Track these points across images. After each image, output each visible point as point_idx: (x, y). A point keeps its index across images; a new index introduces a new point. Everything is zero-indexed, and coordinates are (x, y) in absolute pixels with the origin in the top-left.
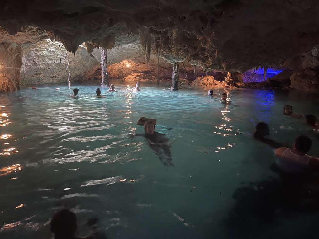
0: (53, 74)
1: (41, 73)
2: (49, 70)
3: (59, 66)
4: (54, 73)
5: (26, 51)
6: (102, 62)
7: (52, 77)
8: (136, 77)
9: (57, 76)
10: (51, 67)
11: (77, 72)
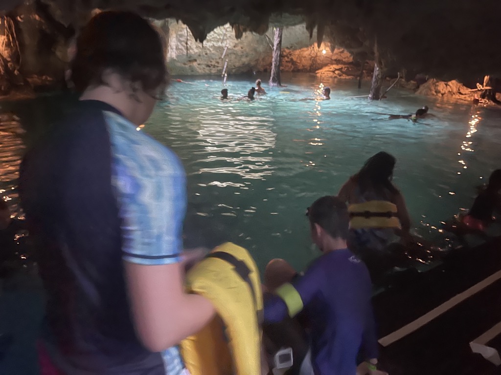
0: (211, 62)
1: (195, 60)
2: (206, 56)
4: (212, 60)
6: (275, 48)
7: (209, 66)
8: (334, 72)
9: (216, 65)
10: (208, 52)
11: (245, 60)
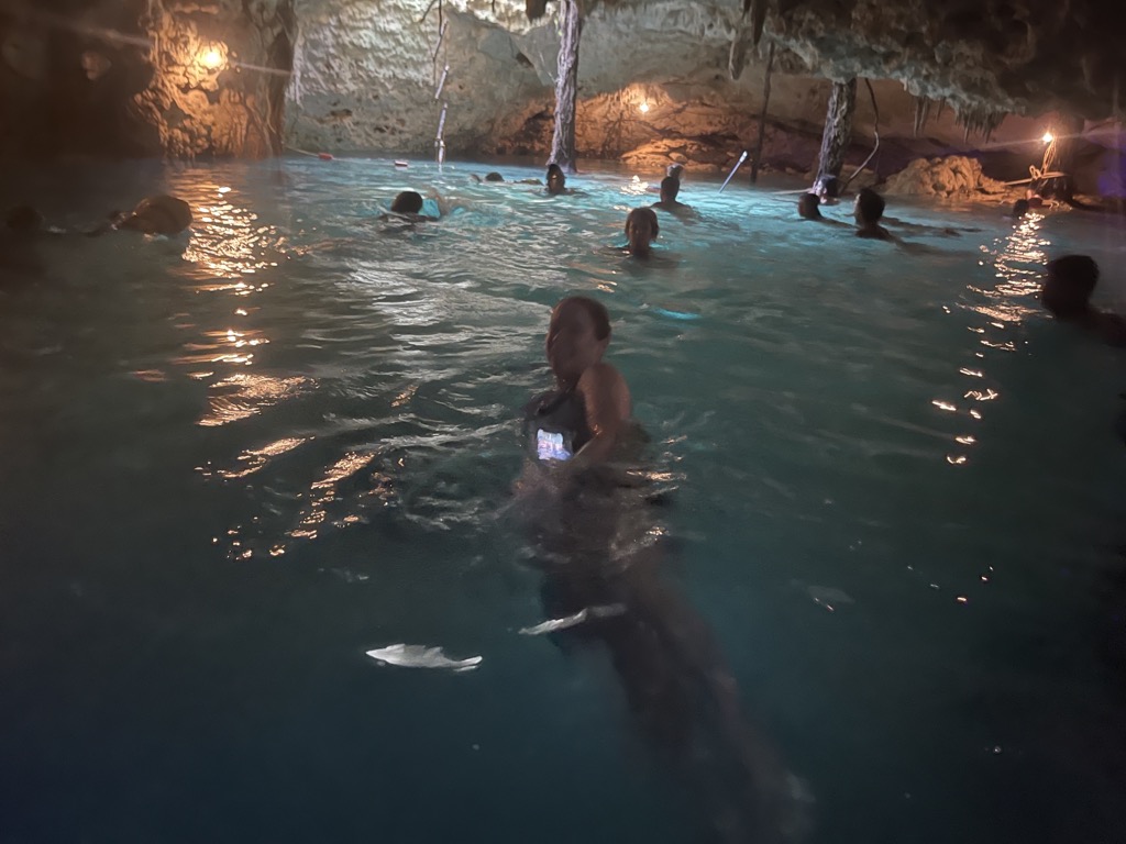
0: (386, 118)
1: (348, 113)
2: (374, 102)
3: (406, 91)
4: (388, 115)
5: (308, 23)
6: (561, 81)
7: (382, 131)
8: (667, 155)
9: (399, 127)
10: (381, 92)
